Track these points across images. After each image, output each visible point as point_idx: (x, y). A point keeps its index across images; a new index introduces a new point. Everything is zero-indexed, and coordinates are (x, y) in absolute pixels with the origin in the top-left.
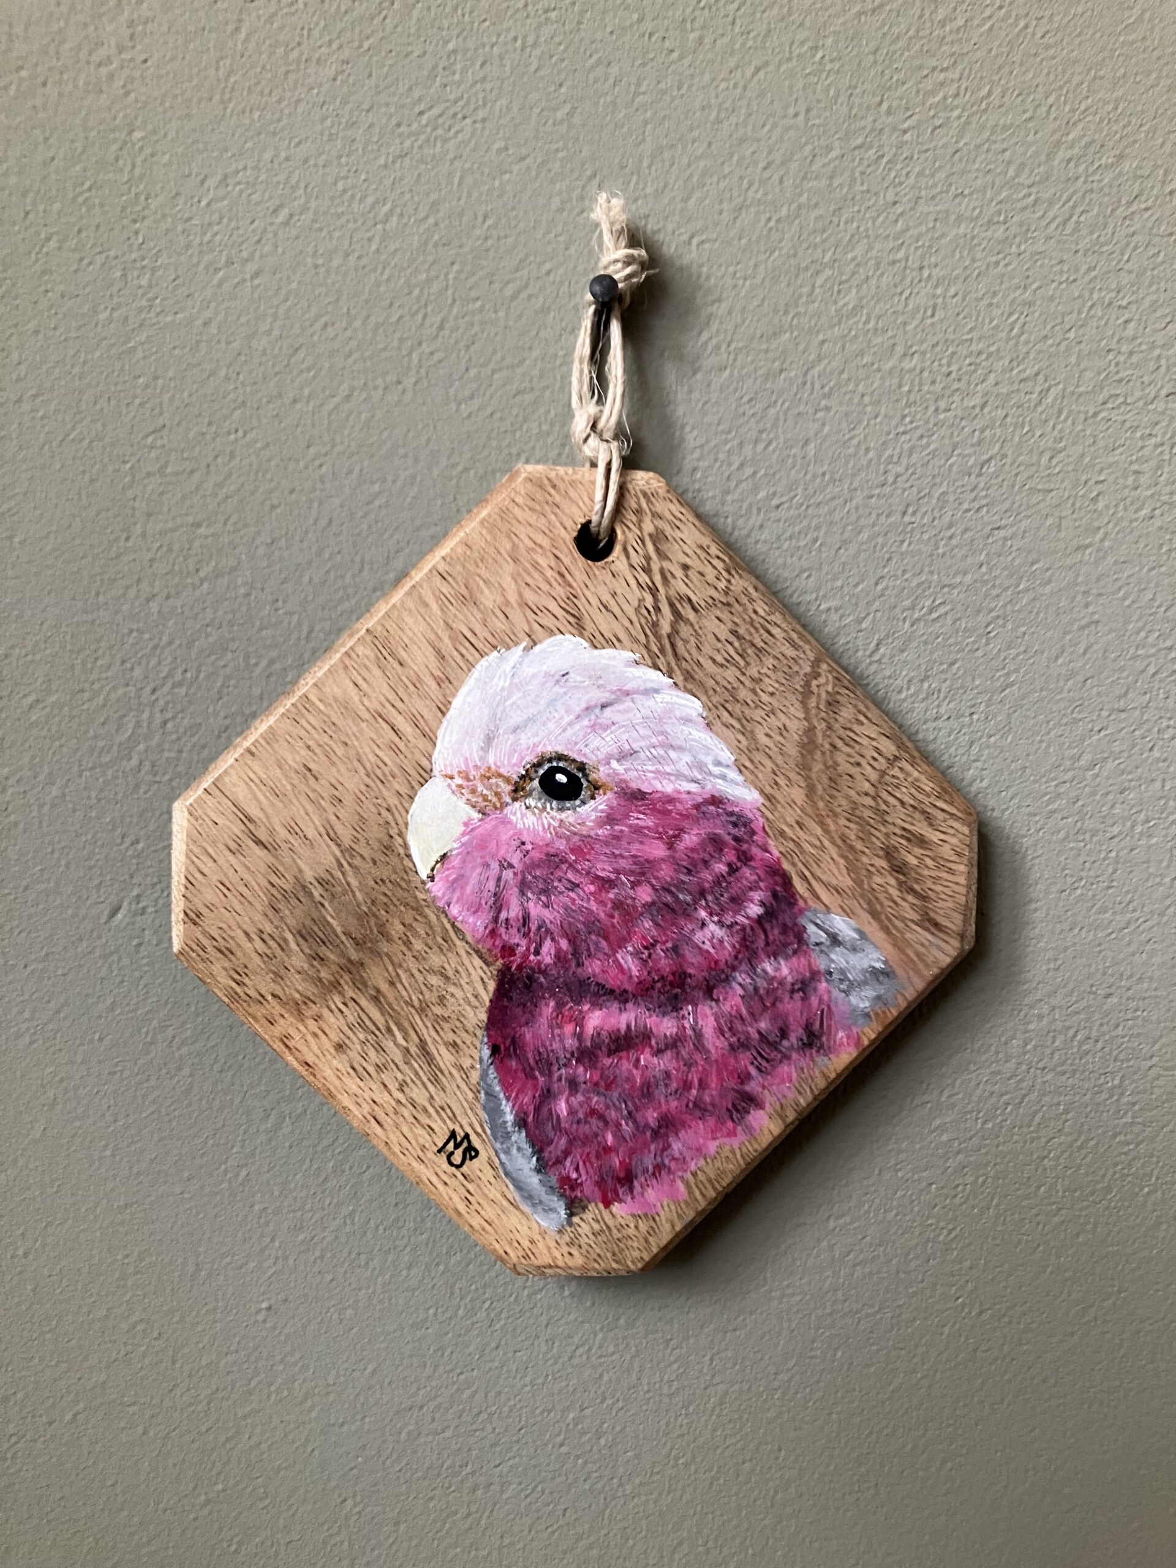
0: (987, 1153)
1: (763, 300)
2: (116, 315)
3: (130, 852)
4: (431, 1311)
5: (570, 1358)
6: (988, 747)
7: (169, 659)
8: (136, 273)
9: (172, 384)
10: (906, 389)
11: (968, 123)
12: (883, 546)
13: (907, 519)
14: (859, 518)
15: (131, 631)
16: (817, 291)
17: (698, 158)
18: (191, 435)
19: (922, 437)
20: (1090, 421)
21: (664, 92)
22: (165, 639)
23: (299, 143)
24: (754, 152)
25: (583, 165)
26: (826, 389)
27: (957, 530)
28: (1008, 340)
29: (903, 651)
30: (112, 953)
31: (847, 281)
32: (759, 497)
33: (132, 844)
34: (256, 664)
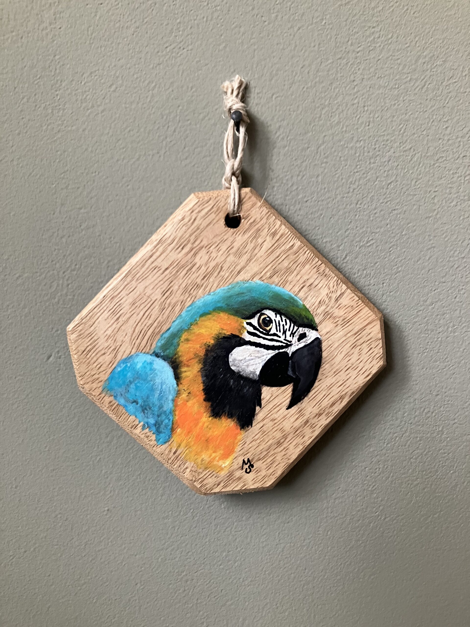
0: (388, 456)
1: (301, 119)
2: (49, 127)
3: (55, 335)
4: (170, 513)
5: (224, 532)
6: (390, 296)
7: (70, 261)
8: (57, 111)
9: (71, 154)
10: (357, 155)
11: (383, 48)
12: (348, 217)
13: (358, 206)
14: (339, 206)
15: (55, 249)
16: (322, 116)
17: (275, 64)
18: (78, 173)
19: (364, 173)
20: (431, 167)
21: (262, 38)
22: (68, 252)
23: (119, 60)
24: (297, 61)
25: (230, 67)
26: (326, 155)
27: (378, 211)
28: (399, 135)
29: (356, 258)
30: (48, 373)
31: (334, 112)
32: (299, 197)
33: (56, 331)
34: (103, 262)
